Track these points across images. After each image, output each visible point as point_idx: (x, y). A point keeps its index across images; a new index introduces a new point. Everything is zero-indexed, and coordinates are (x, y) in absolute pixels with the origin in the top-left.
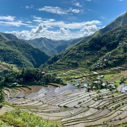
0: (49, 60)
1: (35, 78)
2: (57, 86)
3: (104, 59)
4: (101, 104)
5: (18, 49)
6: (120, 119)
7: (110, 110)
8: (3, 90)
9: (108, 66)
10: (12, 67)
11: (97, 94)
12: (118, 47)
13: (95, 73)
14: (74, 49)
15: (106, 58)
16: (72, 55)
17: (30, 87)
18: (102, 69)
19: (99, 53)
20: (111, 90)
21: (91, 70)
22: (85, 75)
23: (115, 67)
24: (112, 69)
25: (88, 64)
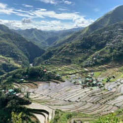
0: (44, 54)
1: (39, 75)
2: (58, 83)
3: (93, 57)
4: (94, 100)
5: (13, 43)
6: (108, 111)
7: (101, 104)
8: (12, 85)
9: (96, 64)
10: (9, 61)
11: (91, 91)
12: (106, 47)
13: (86, 70)
14: (68, 47)
15: (95, 56)
16: (66, 52)
17: (35, 83)
18: (91, 66)
19: (89, 51)
20: (100, 88)
21: (82, 67)
22: (77, 71)
23: (103, 65)
24: (100, 67)
25: (80, 61)
